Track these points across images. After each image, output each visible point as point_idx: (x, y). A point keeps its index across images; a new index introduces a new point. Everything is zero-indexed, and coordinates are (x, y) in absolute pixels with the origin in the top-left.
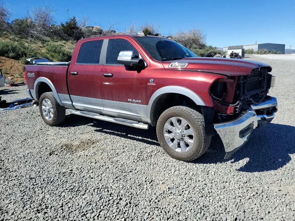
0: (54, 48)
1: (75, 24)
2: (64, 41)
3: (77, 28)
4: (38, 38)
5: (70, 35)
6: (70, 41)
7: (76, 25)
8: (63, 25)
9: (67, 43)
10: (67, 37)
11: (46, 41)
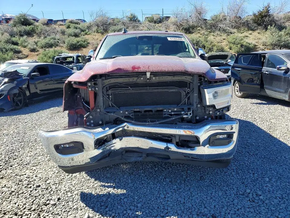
0: (235, 40)
1: (268, 11)
2: (250, 32)
3: (269, 16)
4: (224, 31)
5: (259, 25)
6: (258, 31)
7: (269, 13)
8: (254, 15)
9: (253, 33)
10: (255, 27)
11: (231, 33)
